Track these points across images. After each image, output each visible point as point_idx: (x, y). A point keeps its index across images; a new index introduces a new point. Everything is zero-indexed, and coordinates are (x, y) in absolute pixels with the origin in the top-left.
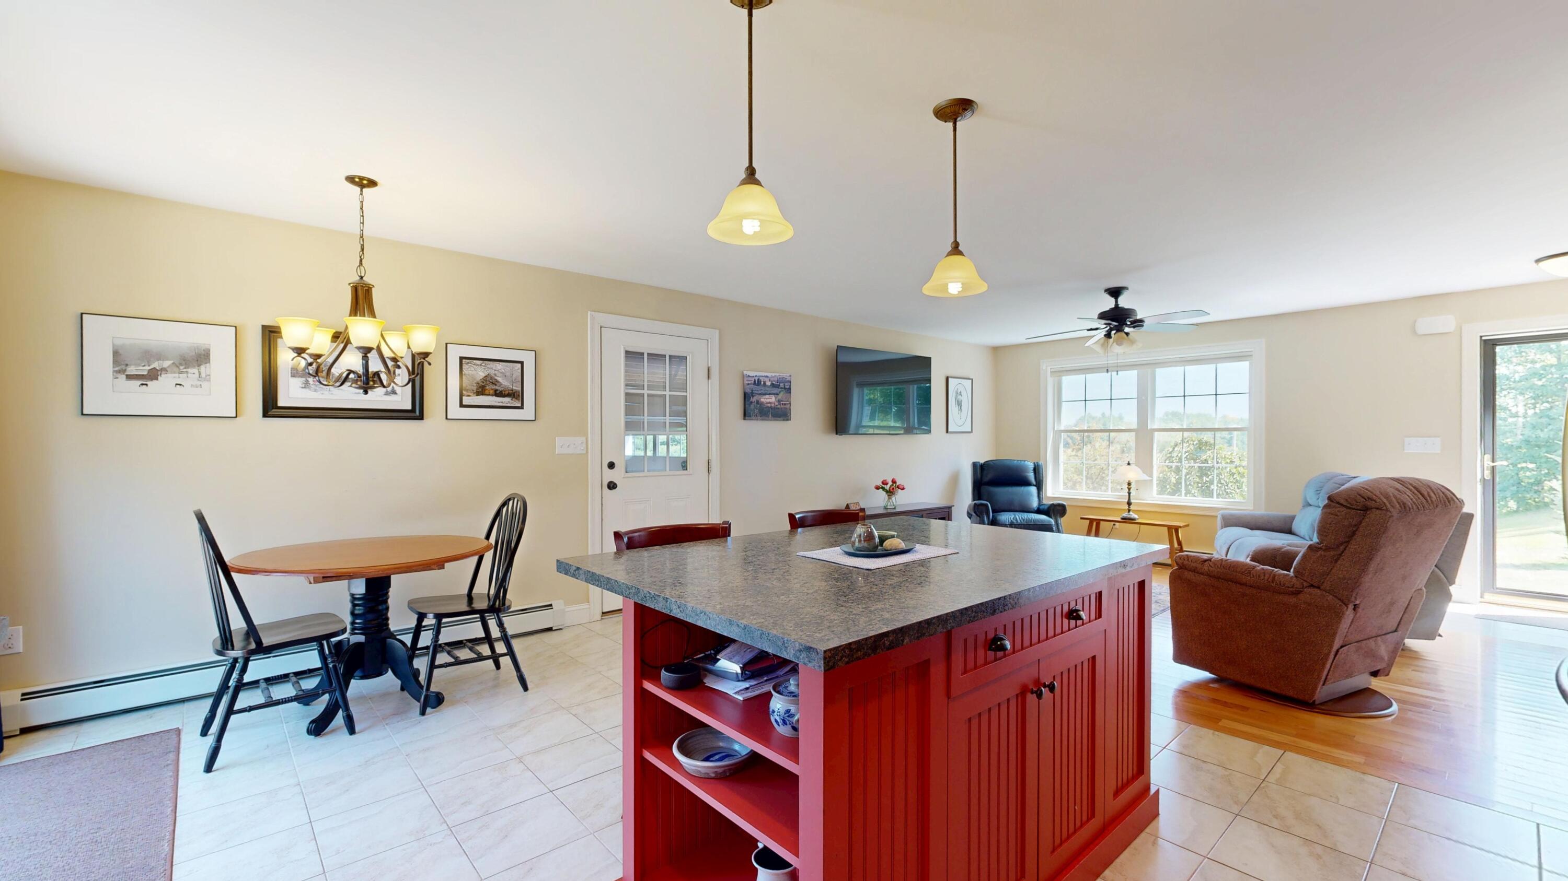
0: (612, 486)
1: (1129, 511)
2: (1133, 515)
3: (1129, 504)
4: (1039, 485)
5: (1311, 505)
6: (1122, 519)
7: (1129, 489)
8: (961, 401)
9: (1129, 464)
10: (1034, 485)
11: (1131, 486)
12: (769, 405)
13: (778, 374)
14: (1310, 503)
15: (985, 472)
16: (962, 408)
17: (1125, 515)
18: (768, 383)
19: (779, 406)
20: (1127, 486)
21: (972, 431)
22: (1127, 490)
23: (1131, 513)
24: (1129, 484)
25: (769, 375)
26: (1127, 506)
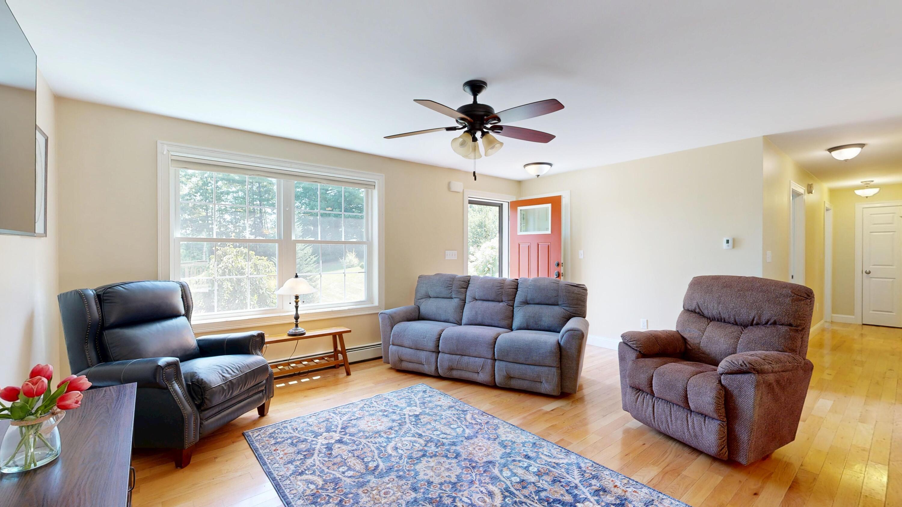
1: (297, 326)
2: (301, 329)
3: (297, 318)
4: (187, 314)
5: (430, 297)
6: (289, 335)
7: (297, 303)
9: (297, 276)
10: (183, 315)
11: (299, 299)
14: (431, 296)
15: (106, 306)
17: (292, 330)
20: (295, 299)
22: (295, 304)
23: (299, 328)
24: (297, 297)
26: (295, 320)
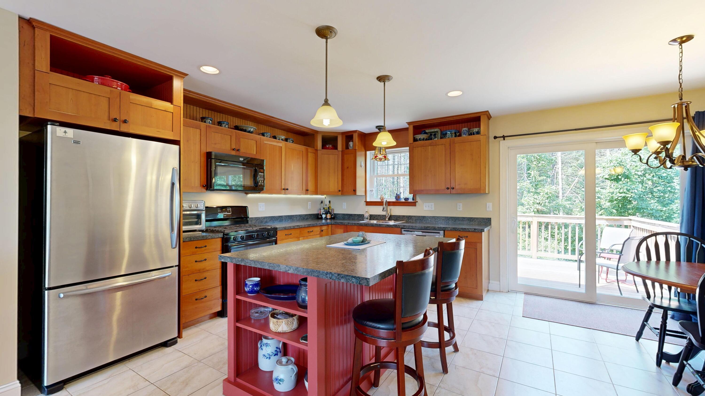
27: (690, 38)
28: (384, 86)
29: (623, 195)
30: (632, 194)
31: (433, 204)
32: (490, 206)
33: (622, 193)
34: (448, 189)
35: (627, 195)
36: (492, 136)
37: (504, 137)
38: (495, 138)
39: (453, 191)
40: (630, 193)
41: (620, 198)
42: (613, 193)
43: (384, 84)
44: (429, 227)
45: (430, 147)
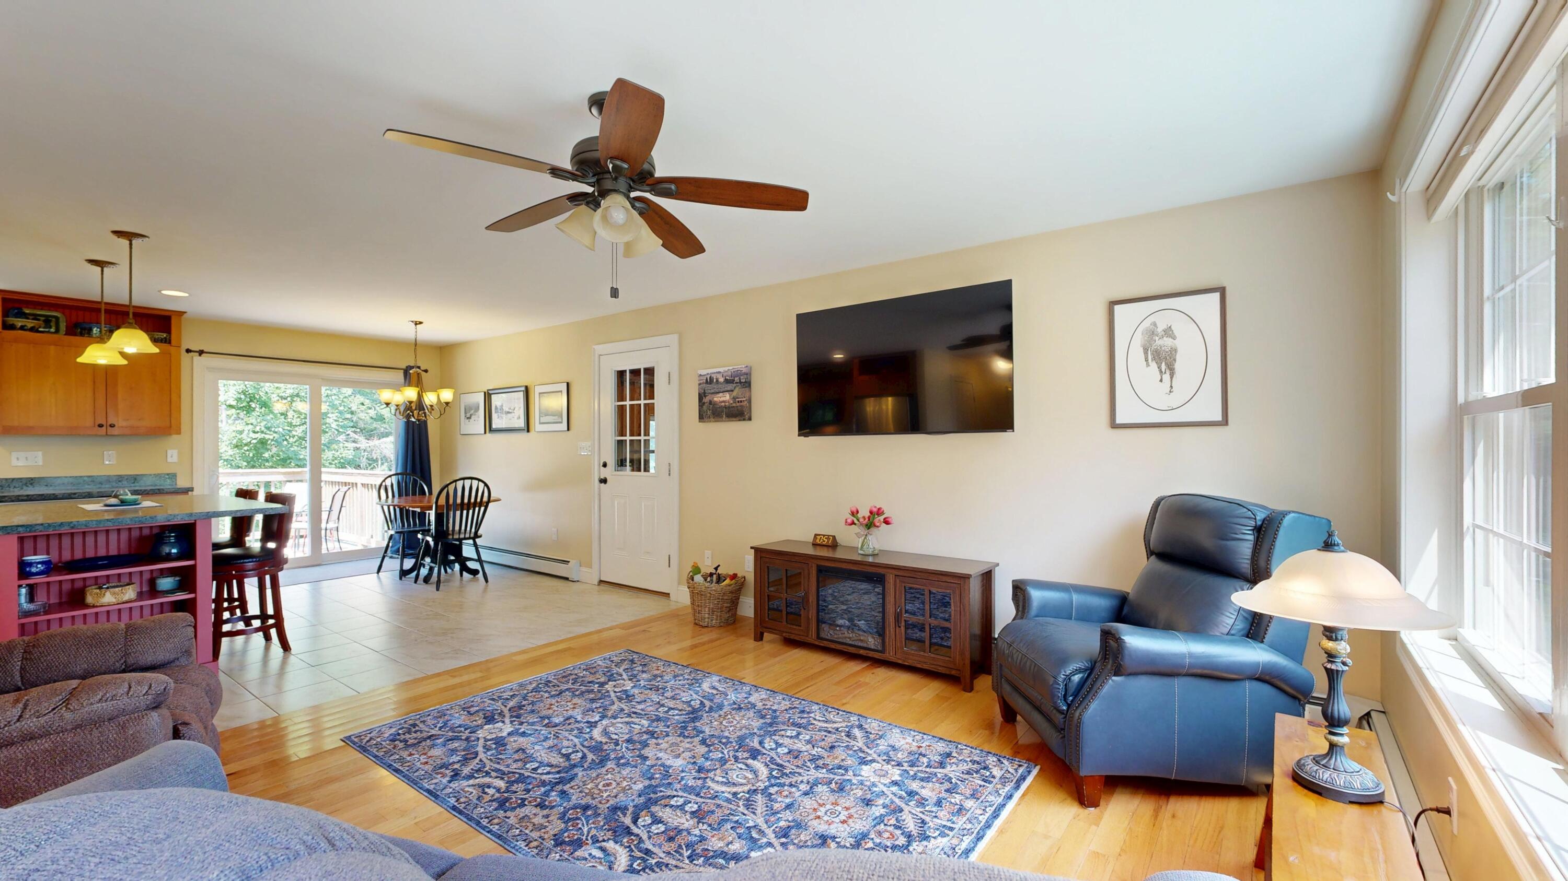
0: (604, 481)
7: (1334, 658)
8: (1174, 351)
12: (723, 404)
13: (731, 368)
15: (1156, 524)
16: (1177, 366)
18: (721, 380)
19: (734, 405)
21: (1225, 422)
25: (721, 370)
27: (421, 323)
28: (102, 274)
29: (259, 436)
30: (275, 435)
31: (40, 453)
32: (173, 456)
33: (258, 432)
34: (101, 426)
35: (267, 437)
36: (185, 346)
37: (201, 353)
38: (188, 351)
39: (115, 431)
40: (272, 433)
41: (254, 441)
42: (241, 432)
43: (102, 271)
44: (75, 494)
45: (52, 348)
